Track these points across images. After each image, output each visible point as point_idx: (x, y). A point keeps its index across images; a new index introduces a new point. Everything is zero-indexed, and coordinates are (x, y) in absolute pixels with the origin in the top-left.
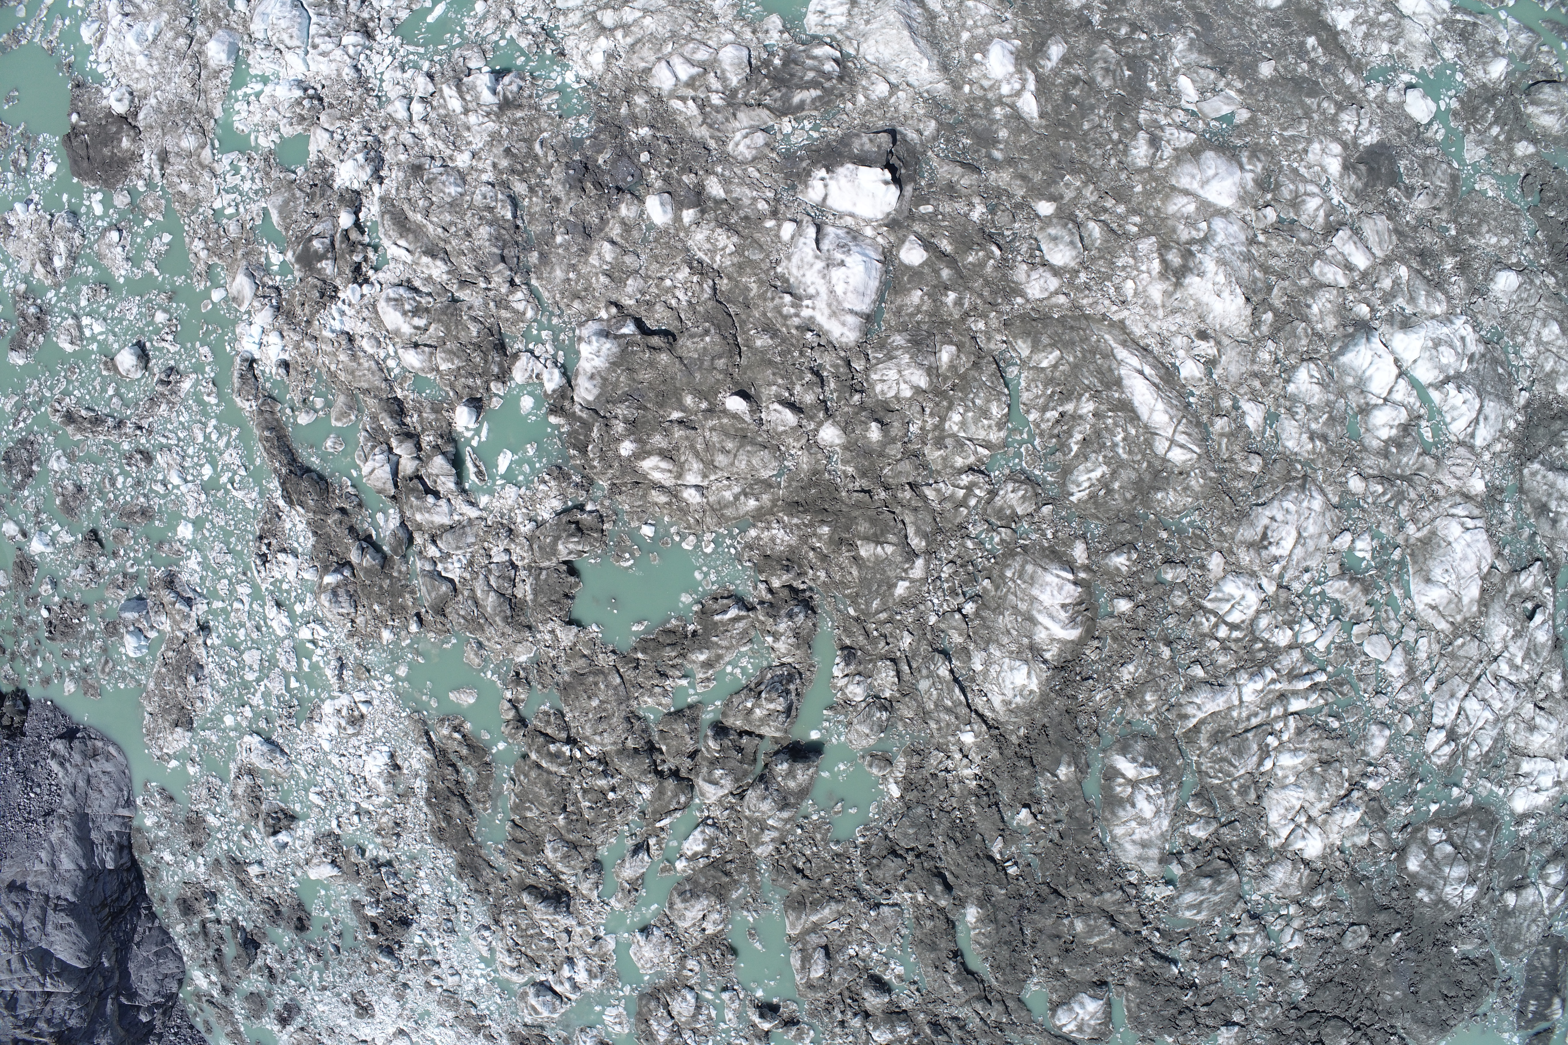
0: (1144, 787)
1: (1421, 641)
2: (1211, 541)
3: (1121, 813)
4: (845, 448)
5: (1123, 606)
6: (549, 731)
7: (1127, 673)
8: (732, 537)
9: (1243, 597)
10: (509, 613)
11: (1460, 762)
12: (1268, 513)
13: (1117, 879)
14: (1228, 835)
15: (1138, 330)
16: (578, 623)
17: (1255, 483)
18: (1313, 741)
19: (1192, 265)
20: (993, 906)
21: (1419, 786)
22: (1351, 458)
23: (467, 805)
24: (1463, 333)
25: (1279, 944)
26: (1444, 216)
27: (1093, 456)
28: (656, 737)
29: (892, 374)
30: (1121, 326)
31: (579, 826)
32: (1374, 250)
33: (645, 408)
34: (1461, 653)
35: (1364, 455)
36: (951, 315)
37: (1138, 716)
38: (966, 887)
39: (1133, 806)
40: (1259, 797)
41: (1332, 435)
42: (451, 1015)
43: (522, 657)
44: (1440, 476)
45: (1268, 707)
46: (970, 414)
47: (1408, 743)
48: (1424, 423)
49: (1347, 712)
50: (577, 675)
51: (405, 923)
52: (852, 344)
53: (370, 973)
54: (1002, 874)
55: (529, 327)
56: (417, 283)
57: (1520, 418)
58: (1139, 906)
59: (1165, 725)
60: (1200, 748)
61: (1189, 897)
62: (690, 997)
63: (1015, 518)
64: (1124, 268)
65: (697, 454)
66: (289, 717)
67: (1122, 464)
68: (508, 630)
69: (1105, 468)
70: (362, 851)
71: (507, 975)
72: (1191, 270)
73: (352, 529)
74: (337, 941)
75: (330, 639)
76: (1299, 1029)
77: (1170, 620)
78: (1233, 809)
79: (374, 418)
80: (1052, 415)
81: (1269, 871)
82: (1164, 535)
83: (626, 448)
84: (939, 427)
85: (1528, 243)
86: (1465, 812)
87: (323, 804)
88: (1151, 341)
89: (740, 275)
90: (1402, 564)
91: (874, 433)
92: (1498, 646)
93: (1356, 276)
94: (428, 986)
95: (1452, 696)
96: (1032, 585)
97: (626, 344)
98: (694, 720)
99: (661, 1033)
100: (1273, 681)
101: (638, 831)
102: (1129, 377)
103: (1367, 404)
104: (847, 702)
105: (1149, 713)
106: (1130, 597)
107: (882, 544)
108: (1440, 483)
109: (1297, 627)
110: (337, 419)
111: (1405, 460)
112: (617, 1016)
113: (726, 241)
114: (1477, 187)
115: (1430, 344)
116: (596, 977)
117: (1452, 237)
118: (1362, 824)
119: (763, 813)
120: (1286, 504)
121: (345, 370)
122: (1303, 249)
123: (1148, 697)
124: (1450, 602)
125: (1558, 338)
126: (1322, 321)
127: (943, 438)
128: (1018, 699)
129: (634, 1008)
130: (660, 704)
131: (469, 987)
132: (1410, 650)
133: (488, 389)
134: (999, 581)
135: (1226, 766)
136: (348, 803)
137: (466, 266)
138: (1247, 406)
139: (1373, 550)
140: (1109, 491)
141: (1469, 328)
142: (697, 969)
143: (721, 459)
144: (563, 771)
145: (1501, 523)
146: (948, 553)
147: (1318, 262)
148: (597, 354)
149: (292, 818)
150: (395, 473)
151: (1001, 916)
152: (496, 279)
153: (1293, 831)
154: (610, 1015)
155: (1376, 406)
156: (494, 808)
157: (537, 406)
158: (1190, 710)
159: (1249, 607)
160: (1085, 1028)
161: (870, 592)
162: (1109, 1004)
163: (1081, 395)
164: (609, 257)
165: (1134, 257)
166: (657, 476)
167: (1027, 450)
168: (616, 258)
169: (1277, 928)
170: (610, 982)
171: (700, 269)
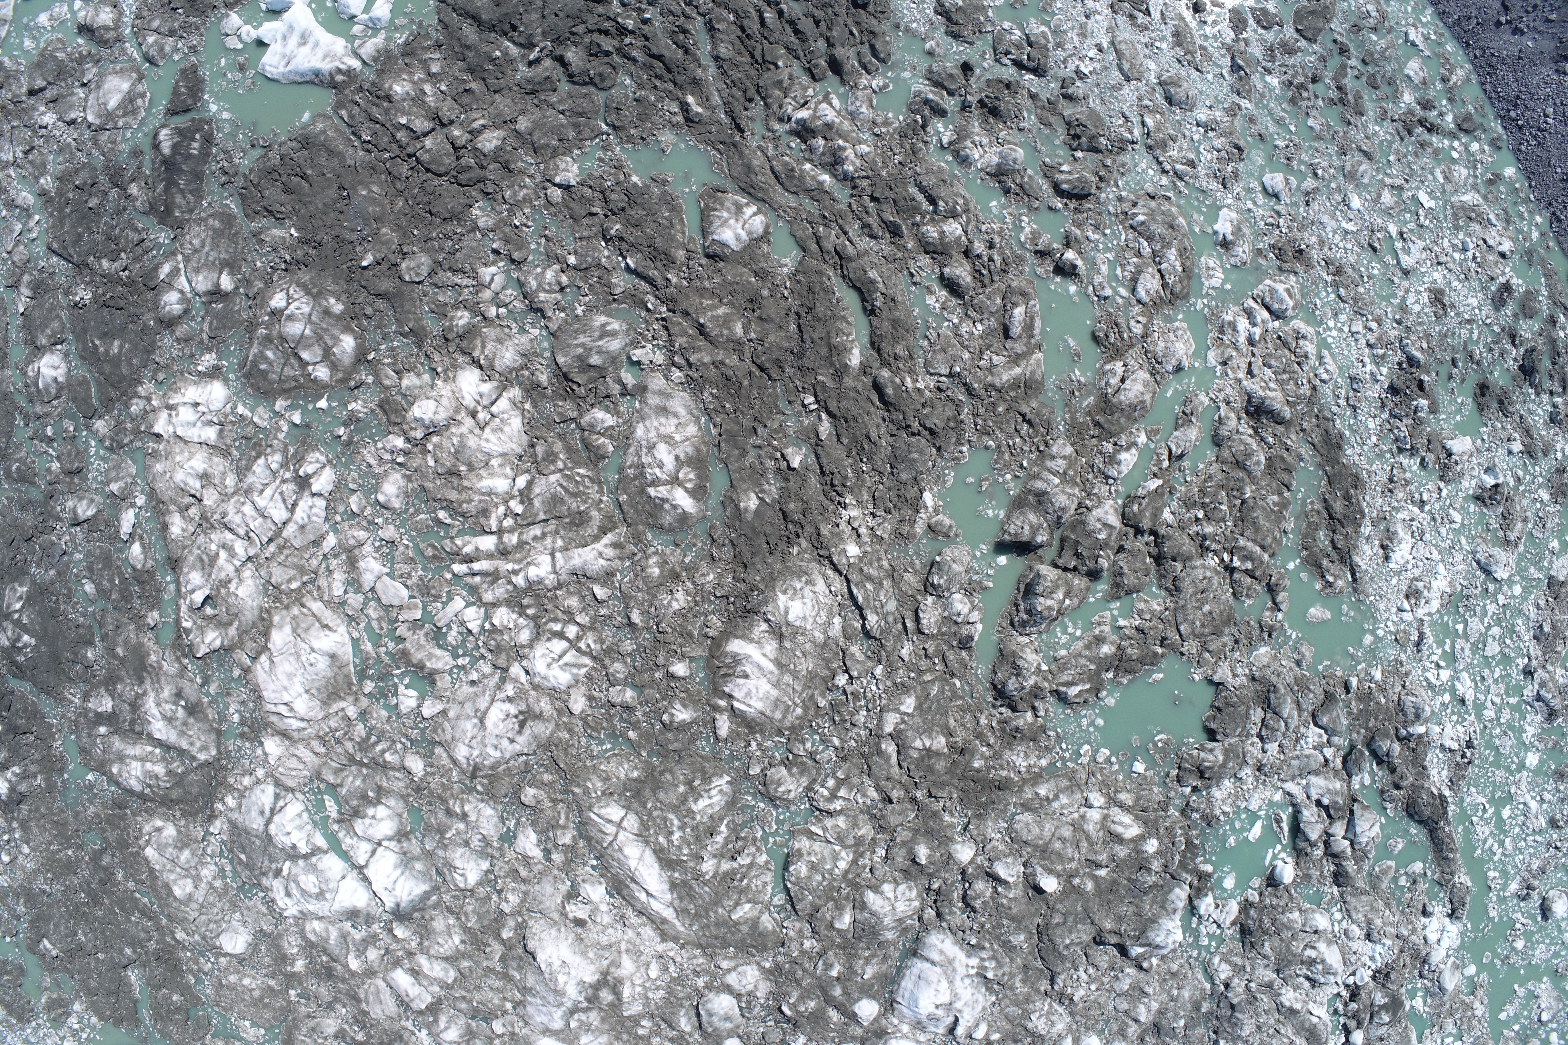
0: (665, 477)
1: (340, 592)
2: (580, 723)
3: (690, 450)
4: (951, 840)
5: (680, 669)
6: (1249, 580)
7: (680, 600)
8: (1063, 759)
9: (549, 666)
10: (1272, 696)
11: (292, 450)
12: (517, 748)
13: (696, 376)
14: (568, 408)
15: (648, 932)
16: (1210, 682)
17: (529, 776)
18: (469, 501)
19: (590, 991)
20: (832, 364)
21: (341, 431)
22: (418, 789)
23: (1328, 508)
24: (287, 900)
25: (507, 272)
26: (303, 1010)
27: (705, 819)
28: (1153, 568)
29: (901, 907)
30: (664, 937)
31: (1232, 484)
32: (384, 985)
33: (1129, 879)
34: (292, 572)
35: (405, 792)
36: (836, 955)
37: (668, 551)
38: (860, 387)
39: (677, 458)
40: (532, 446)
41: (441, 815)
42: (1361, 290)
43: (1263, 652)
44: (316, 760)
45: (521, 544)
46: (828, 867)
47: (354, 481)
48: (334, 815)
49: (428, 527)
50: (1218, 633)
51: (1393, 390)
52: (933, 932)
53: (1428, 336)
54: (821, 397)
55: (1217, 948)
56: (1307, 984)
57: (219, 806)
58: (671, 342)
59: (637, 538)
60: (600, 510)
61: (615, 345)
62: (1142, 293)
63: (787, 763)
64: (658, 988)
65: (1088, 837)
66: (1468, 597)
67: (675, 809)
68: (1274, 679)
69: (694, 808)
70: (1423, 464)
71: (1309, 330)
72: (591, 986)
73: (1393, 770)
74: (1455, 371)
75: (1425, 669)
76: (483, 167)
77: (630, 648)
78: (561, 437)
79: (1360, 869)
80: (744, 860)
81: (520, 361)
82: (631, 734)
83: (1152, 846)
84: (859, 855)
85: (206, 974)
86: (284, 392)
87: (1451, 511)
88: (634, 919)
89: (1029, 994)
90: (362, 676)
91: (923, 853)
92: (247, 573)
93: (407, 964)
94: (1379, 322)
95: (302, 527)
96: (777, 699)
97: (1141, 938)
98: (1117, 585)
99: (1173, 258)
100: (516, 572)
101: (1178, 474)
102: (663, 892)
103: (399, 841)
104: (969, 593)
105: (656, 553)
106: (672, 676)
107: (925, 749)
108: (316, 754)
109: (487, 626)
110: (1390, 867)
111: (358, 783)
112: (1211, 277)
113: (1038, 1023)
114: (262, 1031)
115: (328, 896)
116: (1229, 323)
117: (293, 988)
118: (411, 399)
119: (1063, 492)
120: (498, 754)
121: (1377, 910)
122: (464, 993)
123: (656, 571)
124: (307, 630)
125: (175, 881)
126: (448, 926)
127: (855, 845)
128: (798, 586)
129: (1194, 282)
130: (1146, 601)
131: (1343, 318)
132: (354, 583)
133: (1261, 894)
134: (810, 704)
135: (571, 487)
136: (1430, 512)
137: (1265, 1001)
138: (536, 853)
139: (396, 694)
140: (689, 783)
141: (281, 904)
142: (1133, 323)
143: (1067, 832)
144: (1242, 542)
145: (243, 703)
146: (858, 734)
147: (450, 981)
148: (1169, 932)
149: (1478, 498)
150: (1351, 824)
151: (824, 351)
152: (1241, 990)
153: (493, 404)
154: (1217, 279)
155: (390, 839)
156: (1304, 504)
157: (1221, 880)
158: (610, 552)
159: (543, 655)
160: (733, 208)
161: (939, 702)
162: (705, 232)
163: (714, 877)
164: (1142, 1009)
165: (647, 998)
166: (1127, 819)
167: (770, 827)
168: (1135, 1007)
169: (509, 292)
170: (1215, 314)
171: (1063, 998)
